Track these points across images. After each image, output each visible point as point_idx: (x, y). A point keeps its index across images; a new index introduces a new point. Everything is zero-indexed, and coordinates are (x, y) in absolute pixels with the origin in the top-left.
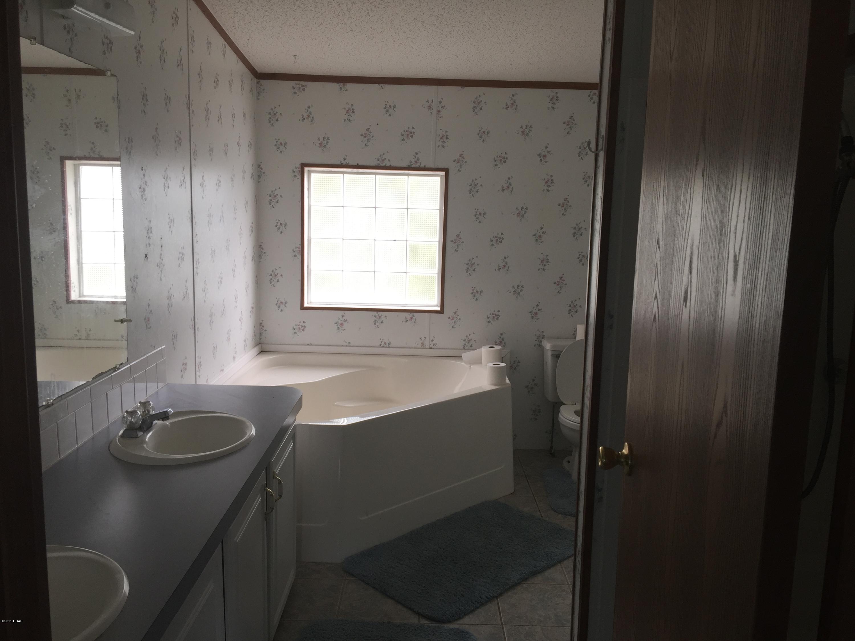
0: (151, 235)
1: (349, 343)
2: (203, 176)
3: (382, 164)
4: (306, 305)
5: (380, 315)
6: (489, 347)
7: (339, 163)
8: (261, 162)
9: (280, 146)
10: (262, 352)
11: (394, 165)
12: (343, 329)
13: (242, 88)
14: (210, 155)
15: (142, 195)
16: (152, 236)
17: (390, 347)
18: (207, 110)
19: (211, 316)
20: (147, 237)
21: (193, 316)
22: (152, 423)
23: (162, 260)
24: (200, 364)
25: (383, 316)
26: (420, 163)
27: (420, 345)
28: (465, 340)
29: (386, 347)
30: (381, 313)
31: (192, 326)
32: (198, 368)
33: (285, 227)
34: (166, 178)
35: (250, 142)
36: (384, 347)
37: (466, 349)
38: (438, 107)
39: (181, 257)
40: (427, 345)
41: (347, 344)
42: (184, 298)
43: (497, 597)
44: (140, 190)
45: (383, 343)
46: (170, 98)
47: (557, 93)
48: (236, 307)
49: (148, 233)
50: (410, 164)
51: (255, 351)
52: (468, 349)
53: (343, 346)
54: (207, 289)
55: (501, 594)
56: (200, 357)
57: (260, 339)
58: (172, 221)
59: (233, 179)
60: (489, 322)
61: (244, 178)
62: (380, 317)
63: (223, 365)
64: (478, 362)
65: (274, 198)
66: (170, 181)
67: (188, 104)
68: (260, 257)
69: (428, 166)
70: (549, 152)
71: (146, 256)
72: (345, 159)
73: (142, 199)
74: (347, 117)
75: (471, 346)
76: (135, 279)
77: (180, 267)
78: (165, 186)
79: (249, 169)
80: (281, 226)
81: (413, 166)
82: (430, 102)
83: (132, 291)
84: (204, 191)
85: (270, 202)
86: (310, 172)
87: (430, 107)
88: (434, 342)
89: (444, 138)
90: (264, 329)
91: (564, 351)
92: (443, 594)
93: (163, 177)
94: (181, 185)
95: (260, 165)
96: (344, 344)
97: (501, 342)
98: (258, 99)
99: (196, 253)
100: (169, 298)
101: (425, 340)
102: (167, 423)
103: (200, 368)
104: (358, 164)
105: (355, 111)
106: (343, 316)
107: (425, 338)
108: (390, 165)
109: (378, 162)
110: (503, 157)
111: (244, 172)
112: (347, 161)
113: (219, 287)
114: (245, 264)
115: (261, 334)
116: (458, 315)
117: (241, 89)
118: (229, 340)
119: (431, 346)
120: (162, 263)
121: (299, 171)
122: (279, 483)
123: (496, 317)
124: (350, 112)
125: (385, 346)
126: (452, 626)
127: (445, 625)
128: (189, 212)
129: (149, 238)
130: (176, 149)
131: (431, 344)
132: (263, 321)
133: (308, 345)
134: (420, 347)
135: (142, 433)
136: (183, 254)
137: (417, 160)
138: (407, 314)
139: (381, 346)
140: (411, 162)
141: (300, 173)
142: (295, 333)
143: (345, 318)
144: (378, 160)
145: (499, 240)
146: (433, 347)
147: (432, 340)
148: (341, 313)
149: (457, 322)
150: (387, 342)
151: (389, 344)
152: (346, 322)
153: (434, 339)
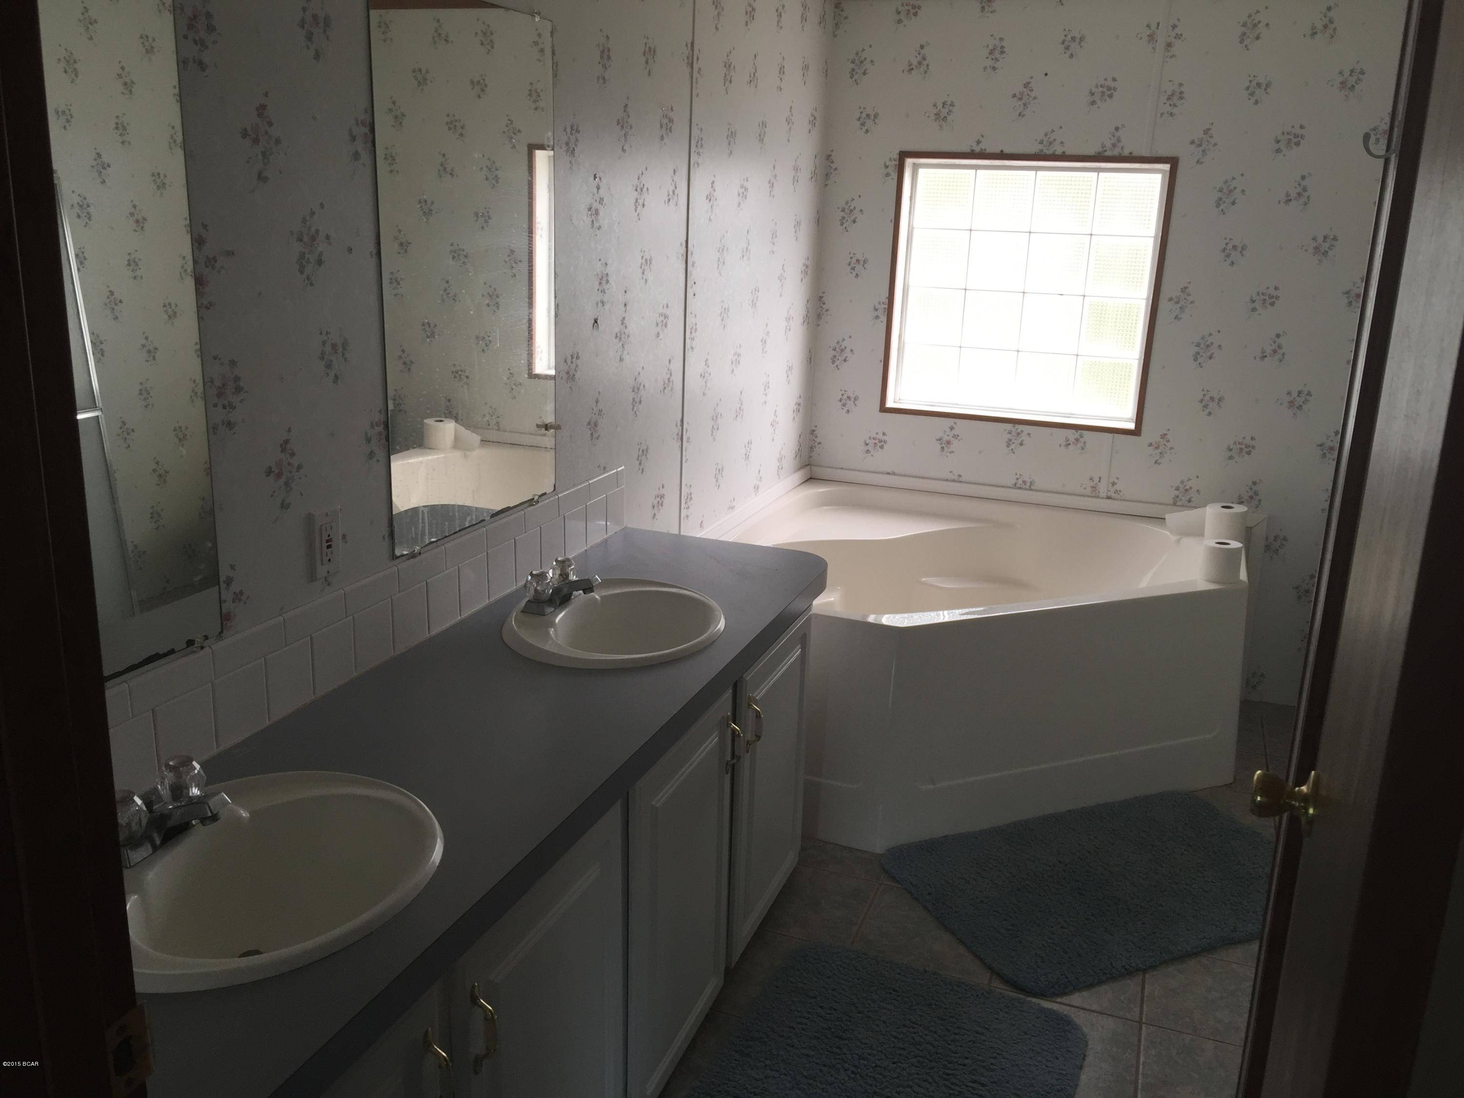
0: (606, 287)
1: (960, 476)
2: (713, 183)
3: (1048, 149)
4: (890, 404)
5: (1019, 431)
6: (1223, 507)
7: (967, 149)
8: (832, 151)
9: (867, 119)
10: (811, 480)
11: (1069, 151)
12: (950, 450)
13: (804, 19)
14: (729, 144)
15: (593, 221)
16: (608, 289)
17: (1031, 490)
18: (728, 66)
19: (715, 418)
20: (598, 290)
21: (680, 418)
22: (571, 594)
23: (626, 327)
24: (689, 497)
25: (1025, 433)
26: (1122, 148)
27: (1088, 491)
28: (1177, 489)
29: (1025, 489)
30: (1020, 427)
31: (678, 434)
32: (686, 503)
33: (864, 266)
34: (640, 189)
35: (812, 115)
36: (1020, 488)
37: (1178, 506)
38: (1169, 36)
39: (662, 321)
40: (1103, 492)
41: (956, 478)
42: (665, 388)
43: (1144, 971)
44: (590, 213)
45: (1020, 481)
46: (655, 51)
48: (765, 402)
49: (600, 283)
50: (1100, 150)
51: (797, 477)
52: (1183, 506)
53: (947, 480)
54: (710, 374)
55: (1153, 967)
56: (690, 486)
57: (810, 457)
58: (648, 262)
59: (773, 184)
60: (1231, 458)
61: (795, 180)
62: (1018, 434)
63: (734, 500)
64: (1198, 532)
65: (848, 214)
66: (648, 194)
67: (690, 58)
68: (819, 317)
69: (1137, 153)
71: (596, 321)
72: (978, 142)
73: (592, 227)
74: (989, 62)
75: (1189, 501)
76: (574, 360)
77: (660, 338)
78: (637, 204)
79: (807, 164)
80: (857, 264)
81: (1106, 154)
82: (1154, 26)
83: (568, 378)
84: (714, 208)
85: (842, 221)
86: (916, 168)
88: (1116, 487)
89: (1176, 97)
90: (818, 440)
92: (1043, 945)
93: (635, 187)
94: (669, 200)
95: (829, 156)
96: (951, 477)
97: (1252, 498)
98: (835, 36)
99: (691, 313)
100: (636, 389)
101: (1099, 481)
102: (597, 597)
103: (689, 503)
104: (1002, 151)
105: (1005, 50)
106: (952, 428)
107: (1100, 478)
108: (1064, 152)
109: (1041, 147)
110: (1295, 133)
111: (796, 169)
112: (982, 146)
113: (733, 370)
114: (788, 329)
115: (812, 448)
116: (1168, 441)
117: (802, 21)
118: (747, 457)
119: (1109, 494)
120: (624, 333)
121: (896, 165)
122: (757, 716)
123: (1246, 449)
124: (997, 51)
125: (1024, 486)
126: (1046, 1004)
127: (1034, 1000)
128: (681, 245)
129: (603, 291)
130: (662, 138)
131: (1109, 491)
132: (816, 426)
134: (1090, 494)
135: (553, 609)
136: (666, 317)
137: (1116, 143)
138: (1070, 433)
139: (1015, 485)
140: (1103, 146)
141: (897, 169)
142: (868, 451)
143: (955, 432)
144: (1041, 142)
145: (1270, 300)
146: (1114, 495)
147: (1114, 484)
148: (950, 422)
149: (1166, 453)
150: (1028, 481)
151: (1031, 483)
152: (957, 439)
153: (1116, 481)
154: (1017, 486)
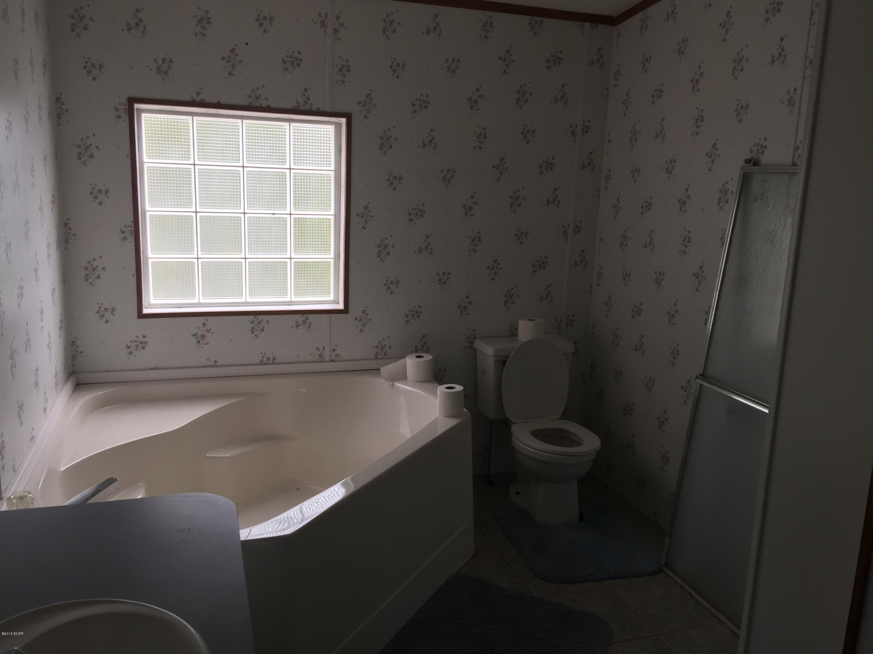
1: (216, 361)
4: (146, 311)
5: (260, 320)
6: (417, 357)
7: (189, 99)
8: (61, 94)
9: (93, 68)
10: (78, 387)
11: (273, 105)
12: (204, 342)
17: (274, 363)
19: (12, 356)
25: (263, 321)
26: (312, 104)
27: (317, 358)
28: (377, 347)
29: (270, 364)
30: (261, 317)
33: (106, 195)
35: (43, 60)
36: (266, 364)
37: (385, 360)
38: (335, 24)
40: (327, 357)
41: (212, 363)
45: (265, 358)
47: (491, 17)
48: (42, 327)
50: (297, 105)
51: (69, 387)
52: (382, 359)
53: (205, 367)
57: (75, 366)
59: (27, 120)
60: (408, 321)
62: (259, 322)
63: (33, 430)
65: (85, 150)
68: (67, 241)
69: (322, 109)
70: (481, 97)
72: (198, 94)
74: (199, 30)
75: (385, 354)
79: (45, 103)
80: (99, 194)
81: (302, 108)
82: (323, 16)
85: (80, 156)
86: (142, 112)
87: (323, 24)
88: (336, 352)
89: (344, 69)
90: (79, 350)
91: (510, 356)
95: (59, 98)
96: (208, 363)
97: (423, 346)
101: (324, 350)
104: (219, 102)
105: (211, 21)
106: (204, 325)
107: (324, 347)
108: (268, 106)
109: (250, 100)
110: (424, 100)
111: (39, 107)
112: (202, 97)
113: (19, 303)
114: (49, 256)
115: (74, 358)
116: (367, 315)
118: (37, 384)
119: (332, 358)
121: (125, 109)
123: (417, 314)
124: (204, 21)
125: (268, 362)
131: (332, 356)
132: (77, 338)
133: (152, 369)
134: (318, 360)
137: (307, 100)
138: (298, 317)
139: (262, 362)
140: (298, 102)
141: (128, 113)
142: (131, 353)
143: (208, 327)
144: (250, 97)
145: (420, 213)
146: (335, 358)
147: (334, 350)
148: (203, 319)
149: (367, 323)
150: (271, 357)
151: (274, 359)
152: (209, 332)
153: (336, 348)
154: (263, 362)
